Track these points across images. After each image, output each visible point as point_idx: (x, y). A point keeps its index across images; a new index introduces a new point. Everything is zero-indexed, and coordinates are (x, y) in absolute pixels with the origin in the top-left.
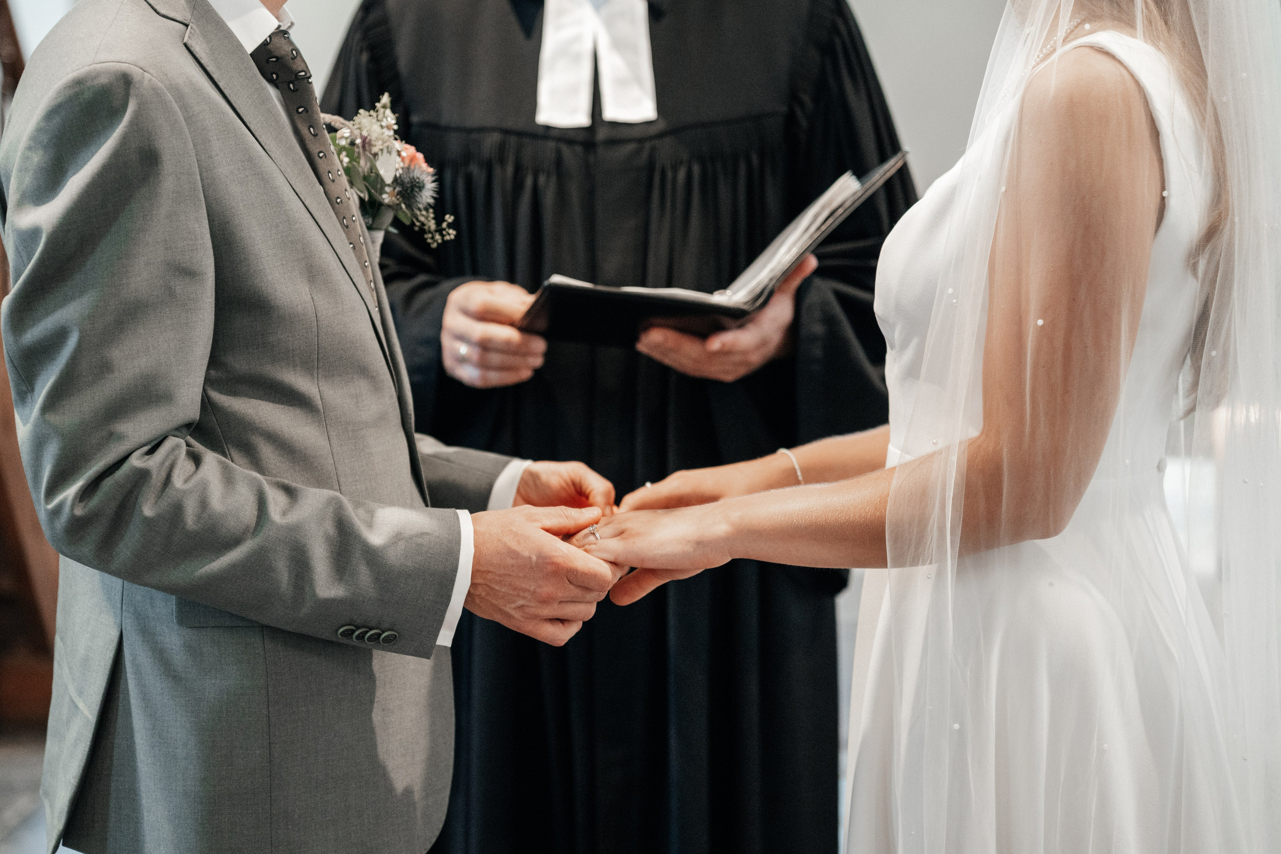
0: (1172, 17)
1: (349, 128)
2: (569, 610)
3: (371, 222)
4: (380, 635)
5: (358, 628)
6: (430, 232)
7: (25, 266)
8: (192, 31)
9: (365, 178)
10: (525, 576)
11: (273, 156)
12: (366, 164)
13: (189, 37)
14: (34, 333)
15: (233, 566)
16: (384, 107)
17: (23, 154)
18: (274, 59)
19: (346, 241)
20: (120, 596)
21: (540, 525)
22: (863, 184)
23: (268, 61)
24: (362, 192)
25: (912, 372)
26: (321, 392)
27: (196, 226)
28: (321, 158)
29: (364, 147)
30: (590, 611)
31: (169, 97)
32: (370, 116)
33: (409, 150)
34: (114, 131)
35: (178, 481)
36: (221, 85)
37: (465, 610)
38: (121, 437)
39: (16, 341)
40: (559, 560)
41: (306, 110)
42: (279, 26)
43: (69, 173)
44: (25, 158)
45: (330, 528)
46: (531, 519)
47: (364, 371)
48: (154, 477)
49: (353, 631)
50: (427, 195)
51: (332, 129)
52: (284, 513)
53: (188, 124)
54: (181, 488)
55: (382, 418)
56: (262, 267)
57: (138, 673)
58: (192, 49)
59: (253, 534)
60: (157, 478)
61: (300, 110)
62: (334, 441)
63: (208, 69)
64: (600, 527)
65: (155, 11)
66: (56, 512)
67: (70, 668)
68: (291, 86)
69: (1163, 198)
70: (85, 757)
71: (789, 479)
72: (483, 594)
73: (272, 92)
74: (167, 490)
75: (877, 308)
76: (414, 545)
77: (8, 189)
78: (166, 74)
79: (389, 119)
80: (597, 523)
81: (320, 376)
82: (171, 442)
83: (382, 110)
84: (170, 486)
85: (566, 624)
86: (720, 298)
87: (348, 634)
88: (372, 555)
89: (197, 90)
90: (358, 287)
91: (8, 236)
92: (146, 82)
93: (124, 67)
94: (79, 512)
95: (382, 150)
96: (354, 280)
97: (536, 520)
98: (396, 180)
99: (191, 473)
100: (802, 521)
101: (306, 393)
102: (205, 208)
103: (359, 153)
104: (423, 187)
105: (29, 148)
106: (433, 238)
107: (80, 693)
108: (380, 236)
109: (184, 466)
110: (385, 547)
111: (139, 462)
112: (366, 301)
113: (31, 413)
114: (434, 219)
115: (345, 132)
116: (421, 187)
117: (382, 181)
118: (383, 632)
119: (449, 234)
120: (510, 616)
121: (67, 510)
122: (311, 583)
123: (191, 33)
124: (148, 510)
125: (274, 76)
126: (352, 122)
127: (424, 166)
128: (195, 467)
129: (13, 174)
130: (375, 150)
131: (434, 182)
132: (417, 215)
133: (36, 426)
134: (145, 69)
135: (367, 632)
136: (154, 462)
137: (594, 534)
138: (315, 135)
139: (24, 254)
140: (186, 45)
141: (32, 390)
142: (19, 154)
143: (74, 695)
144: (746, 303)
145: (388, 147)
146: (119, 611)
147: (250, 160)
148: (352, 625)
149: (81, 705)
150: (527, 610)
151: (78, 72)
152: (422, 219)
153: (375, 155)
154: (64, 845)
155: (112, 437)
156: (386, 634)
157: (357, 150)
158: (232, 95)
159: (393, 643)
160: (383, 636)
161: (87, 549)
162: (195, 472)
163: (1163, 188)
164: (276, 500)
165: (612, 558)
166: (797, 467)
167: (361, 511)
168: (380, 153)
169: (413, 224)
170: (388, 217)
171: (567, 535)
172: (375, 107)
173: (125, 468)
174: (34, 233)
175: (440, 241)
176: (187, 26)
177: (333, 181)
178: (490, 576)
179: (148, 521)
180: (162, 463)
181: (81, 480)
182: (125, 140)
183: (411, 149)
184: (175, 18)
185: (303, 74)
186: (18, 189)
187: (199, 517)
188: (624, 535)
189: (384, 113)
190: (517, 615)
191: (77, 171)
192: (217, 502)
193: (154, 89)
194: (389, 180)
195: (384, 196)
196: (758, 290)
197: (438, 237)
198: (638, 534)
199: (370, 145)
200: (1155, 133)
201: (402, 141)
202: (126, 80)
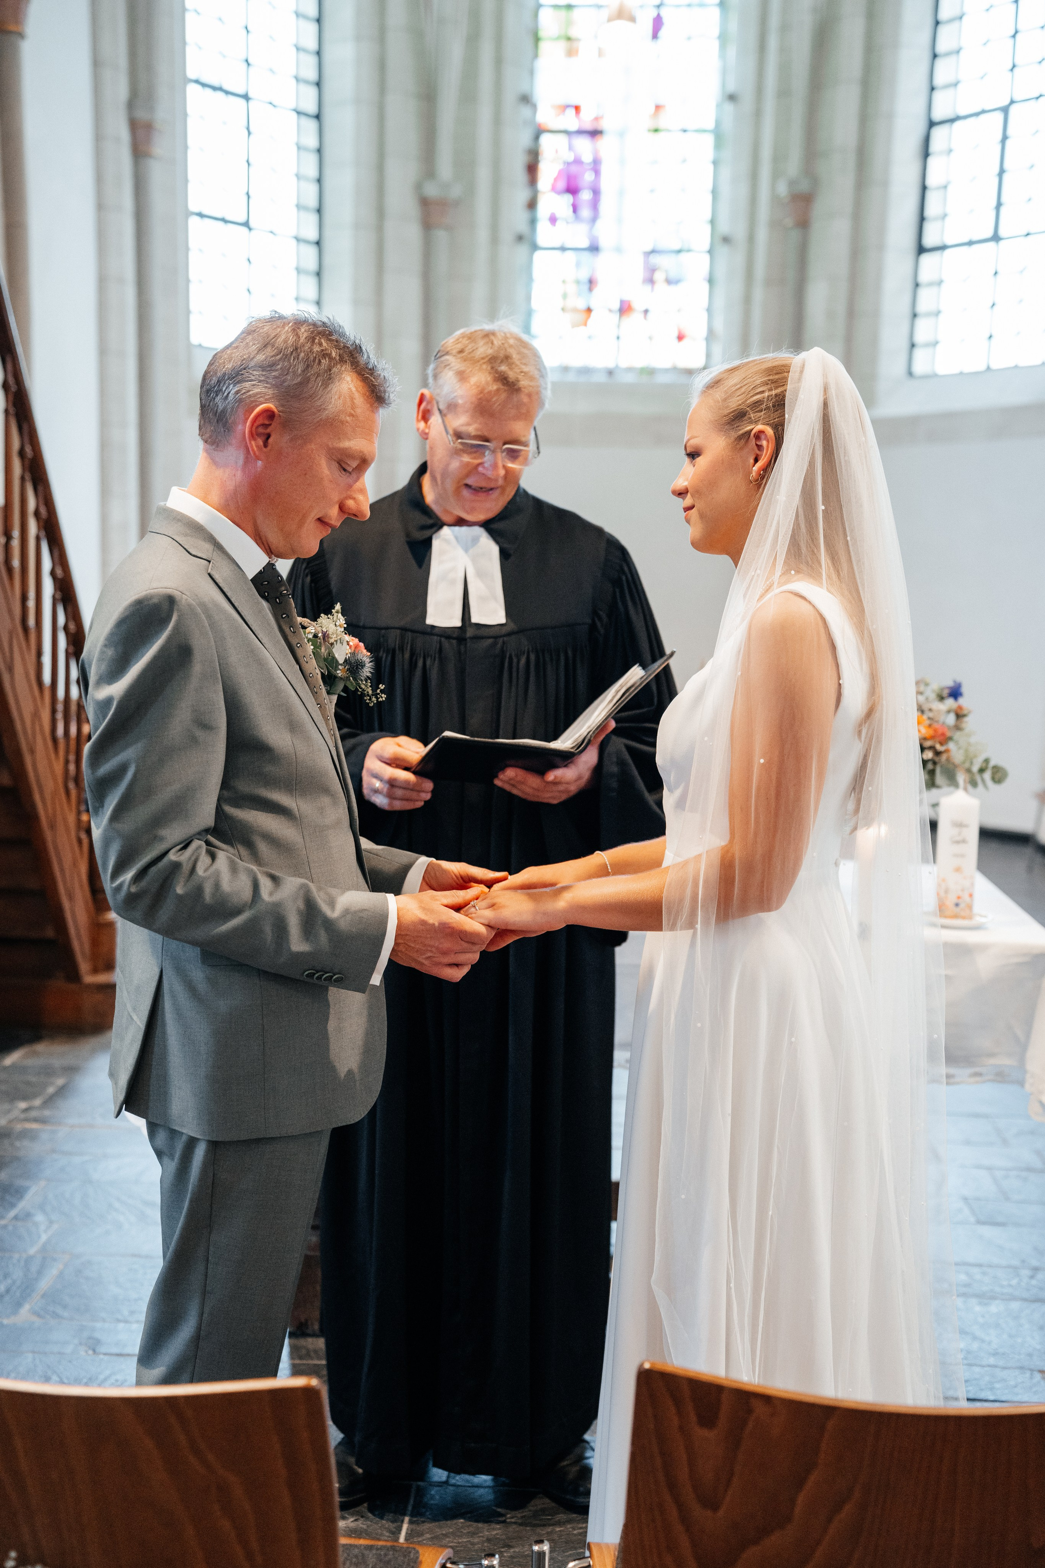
0: (842, 573)
1: (314, 626)
2: (462, 958)
3: (329, 689)
4: (332, 977)
5: (317, 972)
6: (368, 695)
7: (101, 724)
8: (213, 565)
9: (325, 660)
10: (431, 937)
11: (267, 647)
12: (326, 650)
13: (212, 569)
14: (105, 769)
15: (235, 930)
16: (337, 612)
17: (101, 650)
18: (266, 583)
19: (315, 703)
20: (161, 944)
21: (440, 903)
22: (646, 672)
23: (262, 584)
24: (322, 669)
25: (680, 804)
26: (298, 806)
27: (214, 695)
28: (299, 647)
29: (324, 638)
30: (476, 957)
31: (199, 610)
32: (329, 618)
33: (354, 641)
34: (163, 634)
35: (200, 871)
36: (233, 600)
37: (390, 960)
38: (162, 839)
39: (93, 773)
40: (454, 925)
41: (288, 616)
42: (270, 561)
43: (132, 663)
44: (102, 652)
45: (301, 904)
46: (433, 898)
47: (326, 790)
48: (184, 868)
49: (314, 974)
50: (367, 670)
51: (304, 628)
52: (271, 894)
53: (211, 628)
54: (202, 875)
55: (338, 822)
56: (259, 723)
57: (173, 996)
58: (214, 577)
59: (250, 907)
60: (186, 868)
61: (284, 616)
62: (307, 838)
63: (225, 590)
64: (479, 902)
65: (189, 552)
66: (118, 889)
67: (128, 992)
68: (278, 600)
69: (840, 684)
70: (138, 1052)
71: (603, 872)
72: (404, 950)
73: (265, 604)
74: (193, 876)
75: (659, 760)
76: (357, 918)
77: (90, 673)
78: (197, 596)
79: (341, 620)
80: (477, 899)
81: (297, 795)
82: (196, 843)
83: (336, 615)
84: (194, 874)
85: (460, 967)
86: (555, 745)
87: (311, 976)
88: (329, 924)
89: (217, 605)
90: (323, 734)
91: (90, 704)
92: (183, 601)
93: (169, 591)
94: (133, 889)
95: (336, 641)
96: (320, 730)
97: (437, 900)
98: (346, 660)
99: (209, 865)
100: (613, 899)
101: (288, 806)
102: (221, 684)
103: (320, 643)
104: (365, 665)
105: (105, 646)
106: (370, 699)
107: (134, 1009)
108: (335, 698)
109: (204, 860)
110: (338, 919)
111: (174, 857)
112: (328, 743)
113: (102, 822)
114: (370, 686)
115: (311, 630)
116: (363, 666)
117: (337, 661)
118: (335, 975)
119: (382, 697)
120: (422, 964)
121: (125, 888)
122: (288, 941)
123: (212, 566)
124: (180, 890)
125: (266, 594)
126: (316, 622)
127: (365, 651)
128: (211, 861)
129: (94, 663)
130: (331, 641)
131: (371, 662)
132: (359, 683)
133: (105, 831)
134: (184, 592)
135: (323, 975)
136: (184, 857)
137: (474, 906)
138: (294, 632)
139: (100, 716)
140: (209, 575)
141: (103, 806)
142: (98, 649)
143: (130, 1010)
144: (572, 748)
145: (340, 639)
146: (160, 955)
147: (252, 652)
148: (314, 970)
149: (135, 1017)
150: (434, 959)
151: (139, 595)
152: (363, 687)
153: (332, 644)
154: (125, 1110)
155: (157, 838)
156: (336, 976)
157: (319, 641)
158: (240, 607)
159: (341, 982)
160: (334, 977)
161: (138, 914)
162: (211, 865)
163: (839, 678)
164: (265, 884)
165: (487, 923)
166: (607, 863)
167: (322, 894)
168: (335, 643)
169: (357, 690)
170: (340, 686)
171: (458, 908)
172: (332, 612)
173: (165, 860)
174: (109, 701)
175: (375, 702)
176: (209, 562)
177: (307, 663)
178: (407, 938)
179: (180, 898)
180: (190, 858)
181: (134, 869)
182: (169, 639)
183: (356, 640)
184: (201, 557)
185: (286, 592)
186: (97, 672)
187: (213, 895)
188: (495, 907)
189: (337, 616)
190: (426, 962)
191: (136, 663)
192: (226, 885)
193: (189, 605)
194: (341, 661)
195: (338, 672)
196: (580, 740)
197: (374, 699)
198: (504, 907)
199: (328, 637)
200: (833, 647)
201: (349, 635)
202: (171, 600)
